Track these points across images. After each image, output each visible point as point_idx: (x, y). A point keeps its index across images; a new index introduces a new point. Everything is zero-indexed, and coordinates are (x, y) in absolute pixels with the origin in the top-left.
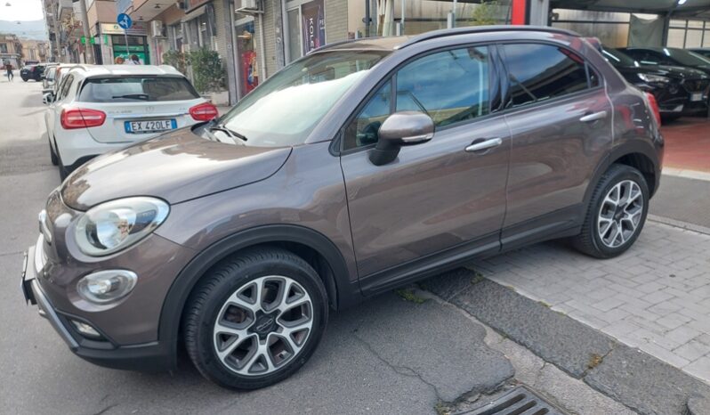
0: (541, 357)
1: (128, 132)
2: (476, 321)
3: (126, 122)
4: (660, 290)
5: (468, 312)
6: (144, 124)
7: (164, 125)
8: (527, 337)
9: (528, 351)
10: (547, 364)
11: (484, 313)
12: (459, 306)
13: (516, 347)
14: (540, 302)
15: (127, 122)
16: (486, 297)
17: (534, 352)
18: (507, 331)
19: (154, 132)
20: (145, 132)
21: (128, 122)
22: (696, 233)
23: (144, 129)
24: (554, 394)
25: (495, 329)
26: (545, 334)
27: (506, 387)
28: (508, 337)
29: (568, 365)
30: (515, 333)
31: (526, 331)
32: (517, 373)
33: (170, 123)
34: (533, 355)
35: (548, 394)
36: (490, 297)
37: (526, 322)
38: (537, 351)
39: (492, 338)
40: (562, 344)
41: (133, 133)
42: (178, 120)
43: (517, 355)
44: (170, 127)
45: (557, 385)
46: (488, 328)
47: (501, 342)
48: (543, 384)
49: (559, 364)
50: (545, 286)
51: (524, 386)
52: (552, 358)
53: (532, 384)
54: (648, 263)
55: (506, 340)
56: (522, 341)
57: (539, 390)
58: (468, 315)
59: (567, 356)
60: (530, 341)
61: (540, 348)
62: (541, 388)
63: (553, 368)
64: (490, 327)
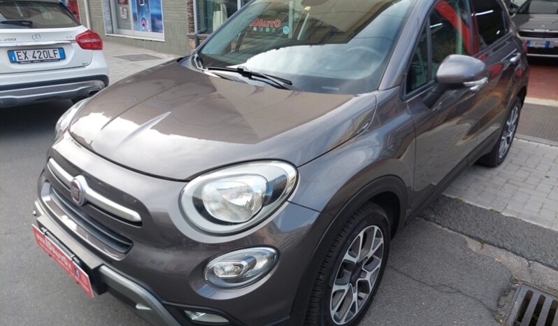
0: (523, 257)
1: (13, 62)
2: (451, 231)
3: (9, 52)
4: (552, 189)
5: (438, 224)
6: (30, 53)
7: (52, 55)
8: (503, 241)
9: (510, 253)
10: (531, 262)
11: (453, 223)
12: (427, 219)
13: (499, 251)
14: (492, 210)
15: (11, 52)
16: (447, 210)
17: (515, 253)
18: (482, 237)
19: (42, 61)
20: (32, 62)
21: (13, 51)
22: (525, 141)
23: (31, 58)
24: (553, 287)
25: (470, 236)
26: (515, 237)
27: (514, 286)
28: (485, 242)
29: (550, 262)
30: (489, 238)
31: (498, 236)
32: (514, 273)
33: (57, 52)
34: (518, 258)
35: (548, 288)
36: (449, 209)
37: (494, 228)
38: (518, 252)
39: (474, 246)
40: (534, 244)
41: (19, 63)
42: (65, 48)
43: (503, 256)
44: (58, 56)
45: (552, 278)
46: (464, 236)
47: (482, 248)
48: (539, 280)
49: (542, 261)
50: (479, 195)
51: (525, 284)
52: (533, 256)
53: (529, 280)
54: (522, 168)
55: (485, 245)
56: (501, 245)
57: (538, 286)
58: (440, 227)
59: (544, 253)
60: (507, 244)
61: (519, 249)
62: (540, 283)
63: (539, 265)
64: (466, 235)
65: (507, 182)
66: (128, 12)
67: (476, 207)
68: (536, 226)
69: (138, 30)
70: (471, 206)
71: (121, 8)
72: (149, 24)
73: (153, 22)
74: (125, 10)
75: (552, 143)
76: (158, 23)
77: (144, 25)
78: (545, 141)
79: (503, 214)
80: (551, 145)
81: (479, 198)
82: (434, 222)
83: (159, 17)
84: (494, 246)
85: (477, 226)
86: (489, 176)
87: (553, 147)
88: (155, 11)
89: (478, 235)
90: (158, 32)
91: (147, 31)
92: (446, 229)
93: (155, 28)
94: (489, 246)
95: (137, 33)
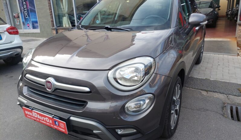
0: (224, 94)
2: (193, 89)
4: (223, 69)
5: (187, 87)
8: (214, 89)
9: (219, 93)
10: (228, 95)
11: (193, 86)
13: (214, 93)
14: (206, 79)
16: (189, 81)
17: (221, 93)
18: (206, 89)
24: (239, 103)
25: (201, 90)
26: (219, 87)
27: (225, 105)
29: (235, 94)
30: (209, 89)
31: (212, 88)
32: (223, 100)
34: (222, 94)
35: (237, 103)
36: (190, 81)
37: (209, 85)
38: (222, 92)
39: (204, 93)
40: (227, 88)
42: (1, 34)
43: (217, 95)
45: (237, 100)
46: (199, 90)
47: (208, 93)
48: (233, 101)
49: (231, 94)
50: (198, 74)
51: (228, 104)
52: (227, 93)
53: (229, 102)
54: (209, 63)
55: (208, 92)
56: (214, 91)
57: (233, 103)
58: (189, 88)
59: (231, 91)
60: (216, 90)
61: (222, 91)
62: (234, 103)
63: (231, 96)
64: (199, 89)
65: (206, 68)
66: (20, 21)
67: (199, 78)
68: (225, 82)
69: (25, 29)
70: (198, 78)
71: (16, 20)
72: (31, 26)
73: (33, 24)
74: (18, 21)
75: (215, 53)
76: (36, 25)
77: (28, 26)
78: (212, 53)
79: (210, 79)
80: (215, 54)
81: (199, 75)
82: (186, 87)
83: (36, 22)
84: (212, 92)
85: (203, 85)
86: (198, 67)
87: (216, 55)
88: (34, 20)
89: (204, 89)
90: (36, 29)
91: (30, 29)
92: (191, 89)
93: (34, 27)
94: (210, 92)
95: (25, 30)
